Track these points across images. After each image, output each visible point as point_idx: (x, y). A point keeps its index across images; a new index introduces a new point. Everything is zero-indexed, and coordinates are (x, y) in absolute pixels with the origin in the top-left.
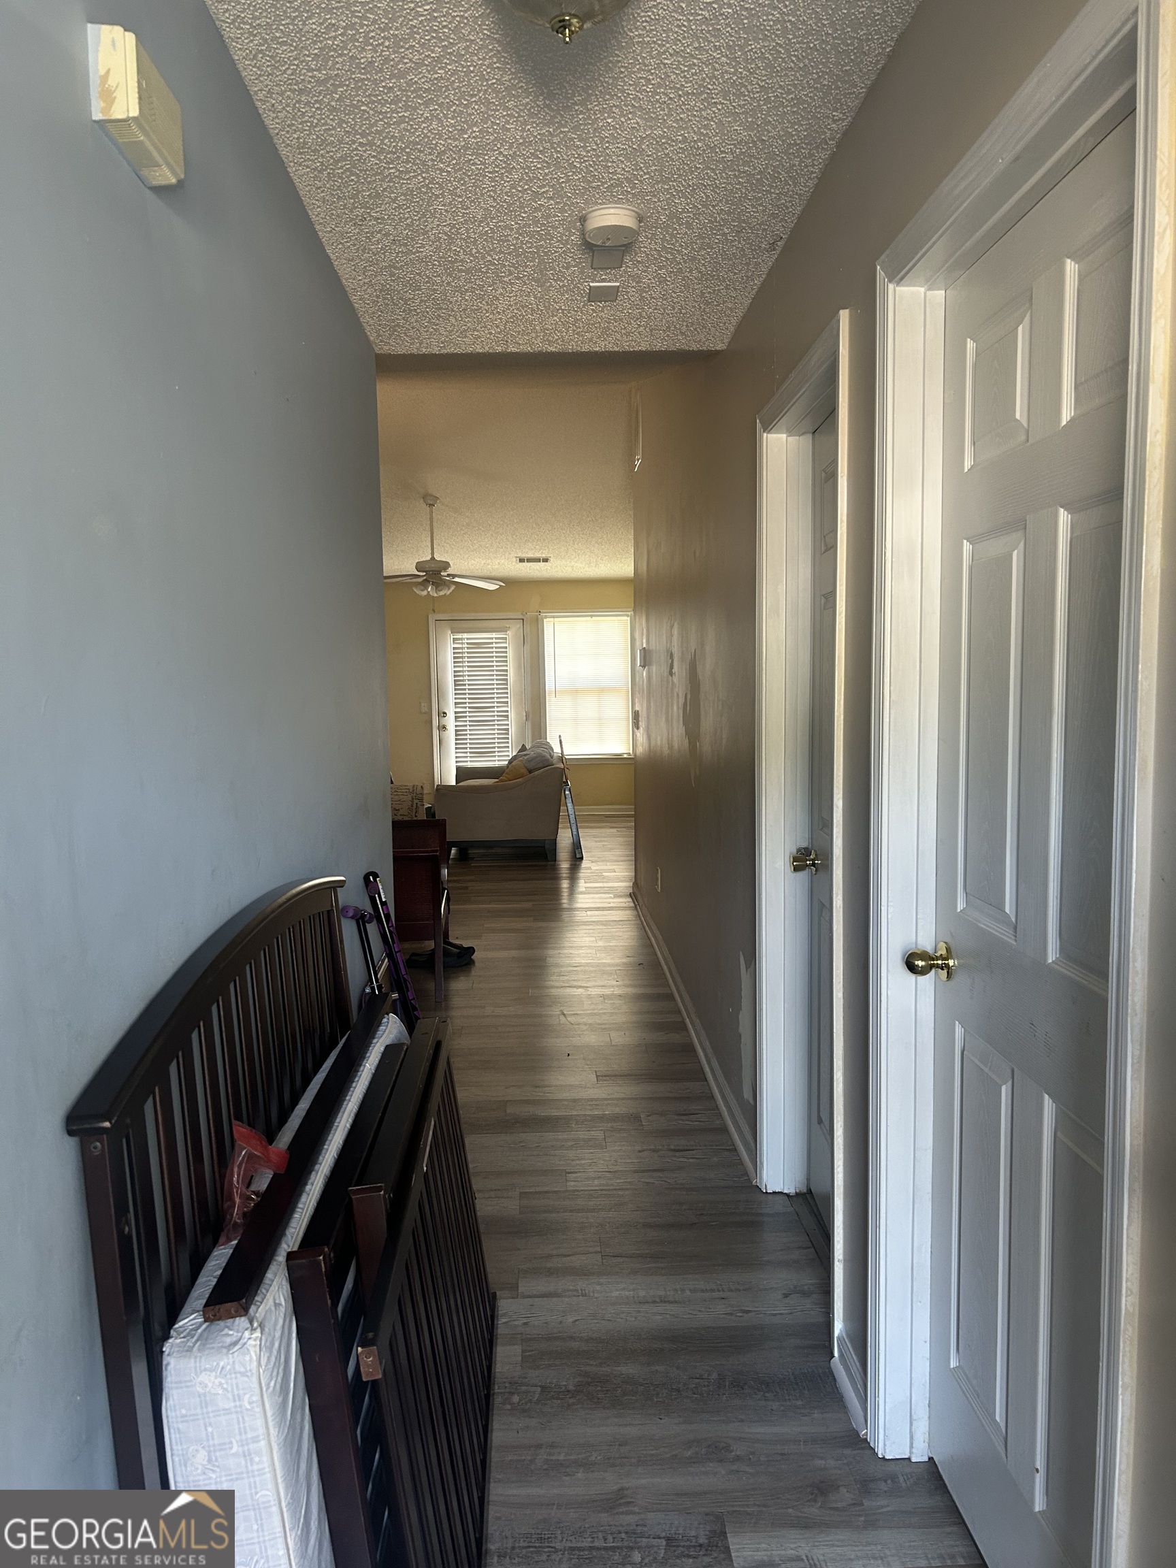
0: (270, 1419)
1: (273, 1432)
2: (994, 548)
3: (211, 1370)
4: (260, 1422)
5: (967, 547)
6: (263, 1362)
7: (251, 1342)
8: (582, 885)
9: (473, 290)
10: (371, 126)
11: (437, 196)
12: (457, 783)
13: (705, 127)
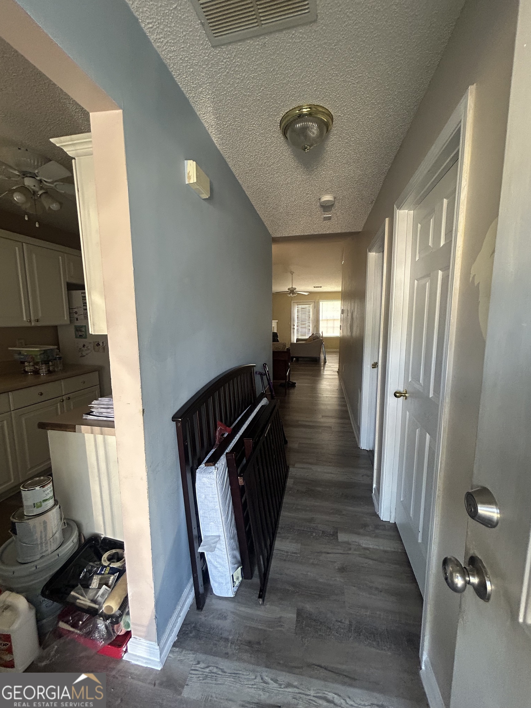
0: (219, 490)
1: (219, 493)
2: (423, 282)
3: (206, 477)
4: (216, 491)
5: (416, 282)
6: (217, 477)
7: (215, 472)
8: (326, 369)
9: (294, 219)
10: (264, 180)
11: (282, 196)
12: (297, 342)
13: (350, 172)
